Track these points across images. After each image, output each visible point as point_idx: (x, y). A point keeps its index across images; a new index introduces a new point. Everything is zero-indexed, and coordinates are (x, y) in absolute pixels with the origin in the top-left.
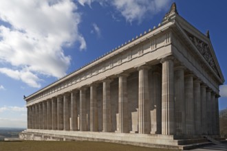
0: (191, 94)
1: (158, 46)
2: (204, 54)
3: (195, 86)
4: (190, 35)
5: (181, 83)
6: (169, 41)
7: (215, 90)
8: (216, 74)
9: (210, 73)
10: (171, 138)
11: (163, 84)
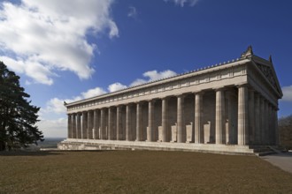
0: (258, 111)
1: (235, 74)
2: (267, 76)
3: (261, 103)
4: (258, 64)
5: (252, 104)
6: (245, 72)
7: (275, 104)
8: (276, 90)
9: (271, 90)
10: (247, 147)
11: (239, 104)
